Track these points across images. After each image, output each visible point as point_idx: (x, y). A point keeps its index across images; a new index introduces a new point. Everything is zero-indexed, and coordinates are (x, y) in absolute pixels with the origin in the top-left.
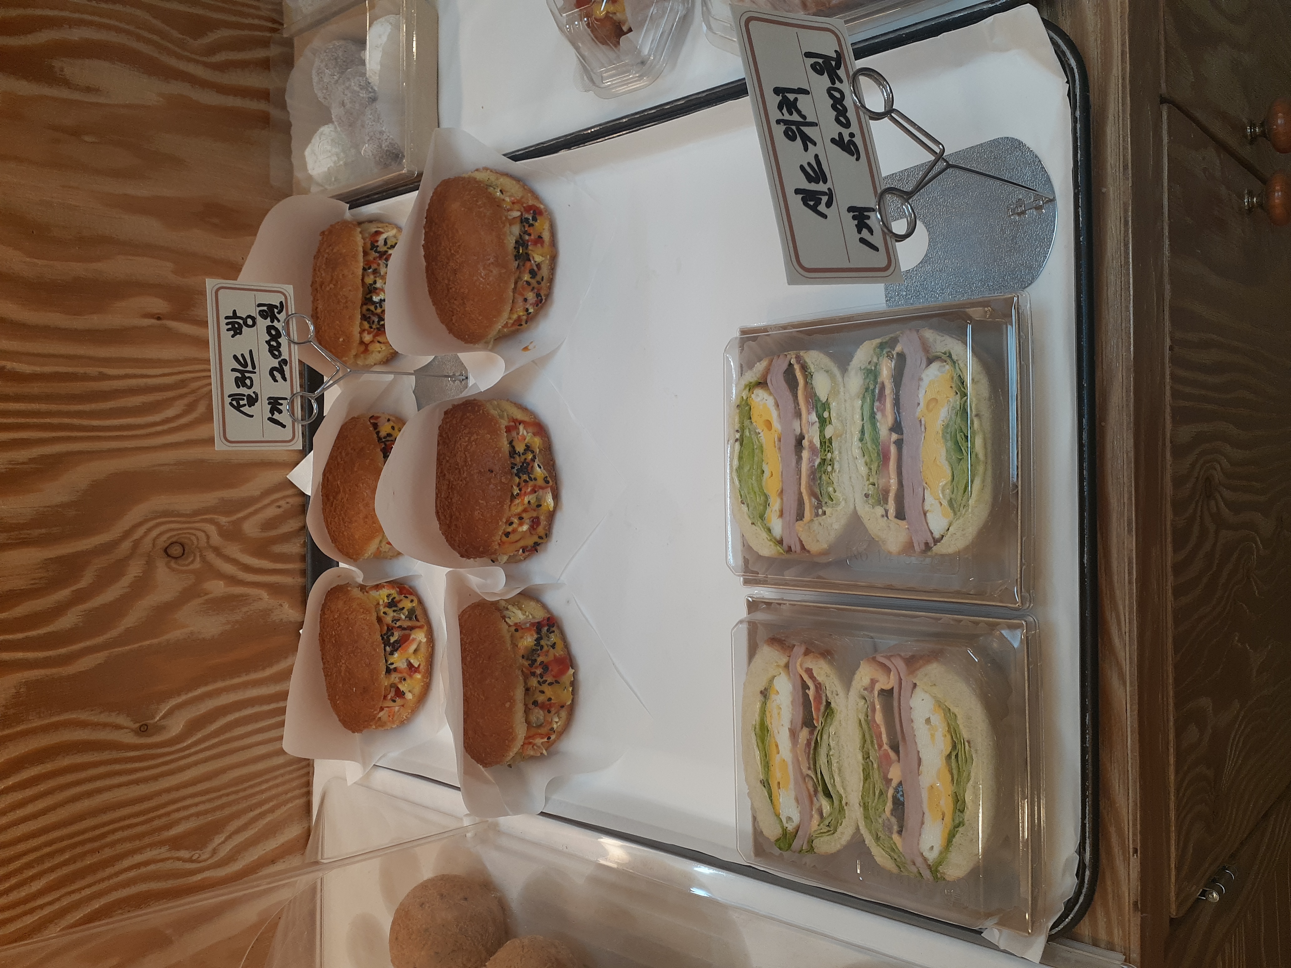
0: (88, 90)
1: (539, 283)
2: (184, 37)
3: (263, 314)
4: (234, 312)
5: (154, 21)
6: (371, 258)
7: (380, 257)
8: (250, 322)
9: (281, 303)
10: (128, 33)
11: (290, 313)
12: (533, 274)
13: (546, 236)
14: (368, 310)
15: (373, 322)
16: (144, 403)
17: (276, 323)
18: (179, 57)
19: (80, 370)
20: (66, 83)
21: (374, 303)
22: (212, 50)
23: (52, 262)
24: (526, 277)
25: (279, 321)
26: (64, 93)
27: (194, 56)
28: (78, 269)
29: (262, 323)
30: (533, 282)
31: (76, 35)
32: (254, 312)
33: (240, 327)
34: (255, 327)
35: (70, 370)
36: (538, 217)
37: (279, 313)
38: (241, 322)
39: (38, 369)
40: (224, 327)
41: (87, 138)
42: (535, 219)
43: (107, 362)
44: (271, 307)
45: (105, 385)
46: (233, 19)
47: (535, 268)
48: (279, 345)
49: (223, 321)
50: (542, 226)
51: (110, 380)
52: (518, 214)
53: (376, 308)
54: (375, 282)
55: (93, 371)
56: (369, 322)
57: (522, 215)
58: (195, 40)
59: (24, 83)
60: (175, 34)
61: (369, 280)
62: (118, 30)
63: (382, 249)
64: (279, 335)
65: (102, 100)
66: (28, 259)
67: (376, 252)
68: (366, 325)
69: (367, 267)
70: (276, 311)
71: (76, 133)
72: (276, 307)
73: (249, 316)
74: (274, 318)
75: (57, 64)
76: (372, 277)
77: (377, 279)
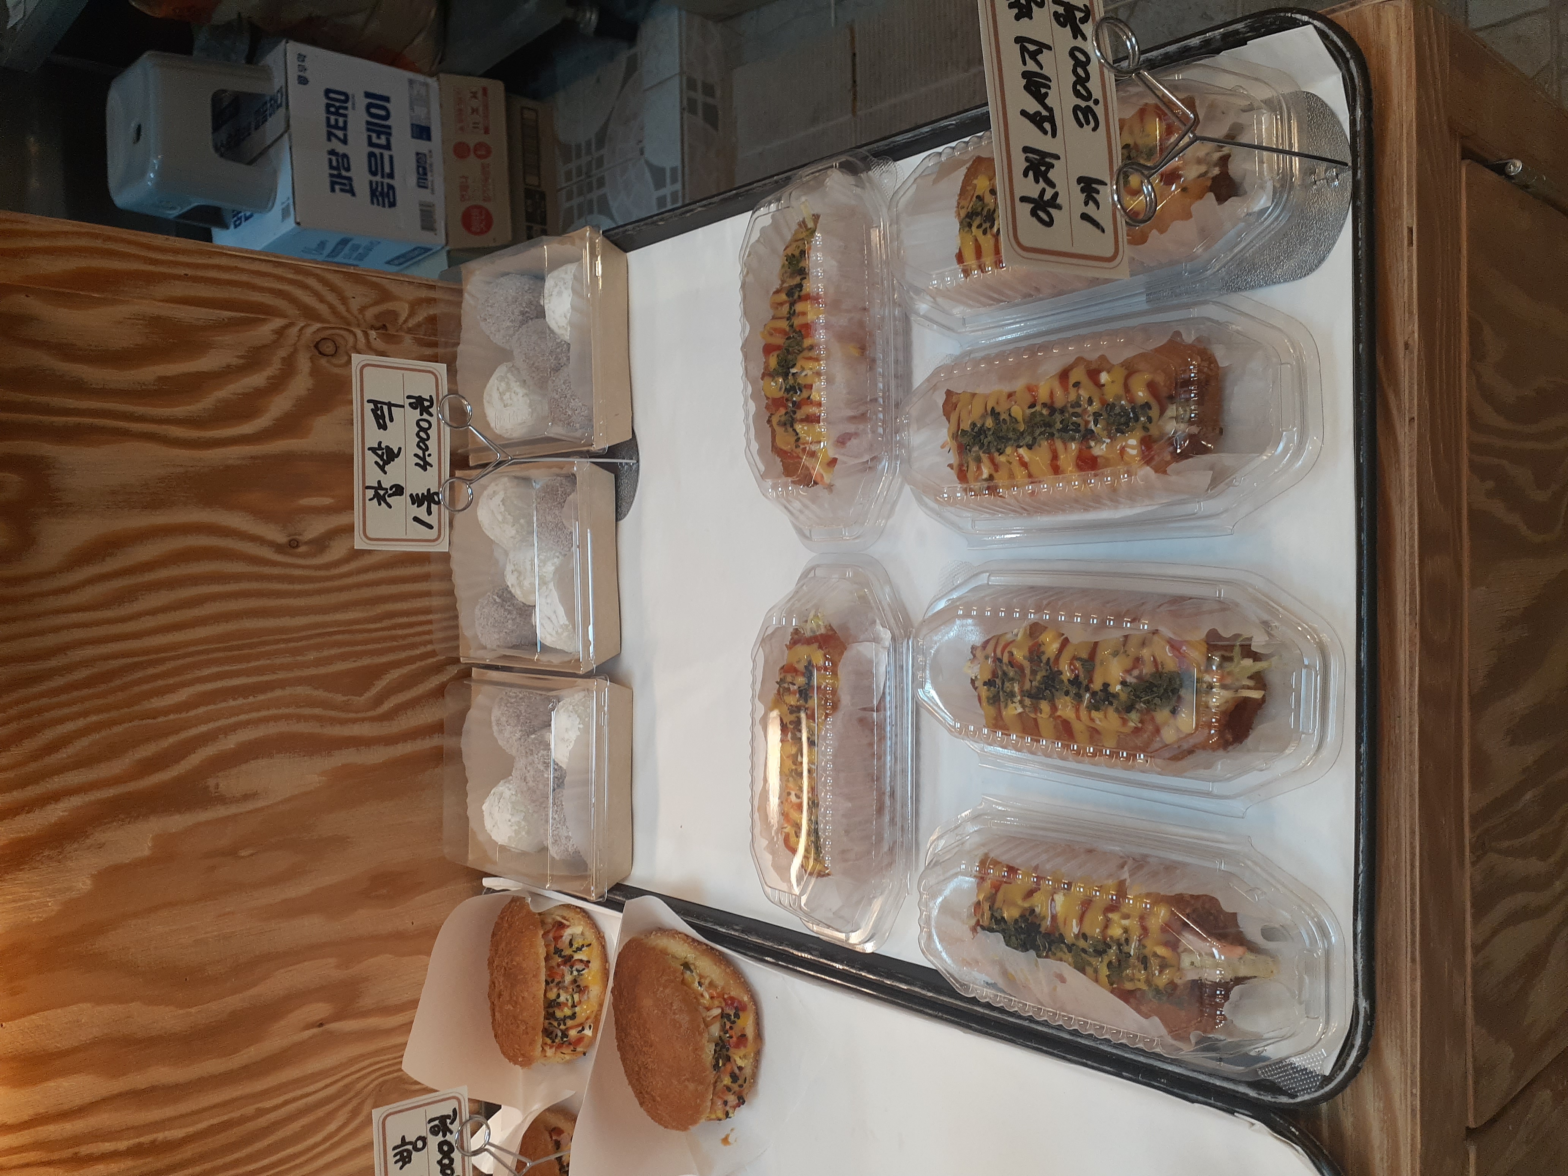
0: (246, 797)
1: (741, 1086)
2: (349, 697)
3: (434, 1131)
4: (403, 1138)
5: (316, 693)
6: (554, 964)
7: (565, 963)
8: (420, 1144)
9: (455, 1111)
10: (287, 717)
11: (464, 1120)
12: (734, 1078)
13: (750, 1032)
14: (550, 1023)
15: (557, 1035)
16: (303, 1127)
17: (449, 1137)
18: (343, 722)
19: (236, 1114)
20: (222, 800)
21: (556, 1019)
22: (379, 700)
23: (205, 1006)
24: (727, 1080)
25: (451, 1133)
26: (221, 811)
27: (360, 715)
28: (234, 1002)
29: (434, 1141)
30: (735, 1087)
31: (230, 743)
32: (424, 1131)
33: (410, 1153)
34: (426, 1149)
35: (225, 1118)
36: (741, 1014)
37: (452, 1123)
38: (410, 1147)
39: (191, 1130)
40: (391, 1160)
41: (243, 853)
42: (737, 1016)
43: (265, 1094)
44: (443, 1119)
45: (263, 1121)
46: (403, 655)
47: (737, 1071)
48: (452, 1161)
49: (391, 1153)
50: (747, 1024)
51: (267, 1113)
52: (719, 1011)
53: (559, 1025)
54: (559, 996)
55: (250, 1110)
56: (551, 1039)
57: (723, 1010)
58: (361, 695)
59: (177, 817)
60: (339, 698)
61: (552, 995)
62: (276, 718)
63: (568, 952)
64: (451, 1149)
65: (260, 804)
66: (181, 1012)
67: (560, 956)
68: (549, 1041)
69: (549, 980)
70: (448, 1121)
71: (232, 852)
72: (448, 1117)
73: (419, 1138)
74: (446, 1130)
75: (211, 782)
76: (555, 990)
77: (561, 991)
